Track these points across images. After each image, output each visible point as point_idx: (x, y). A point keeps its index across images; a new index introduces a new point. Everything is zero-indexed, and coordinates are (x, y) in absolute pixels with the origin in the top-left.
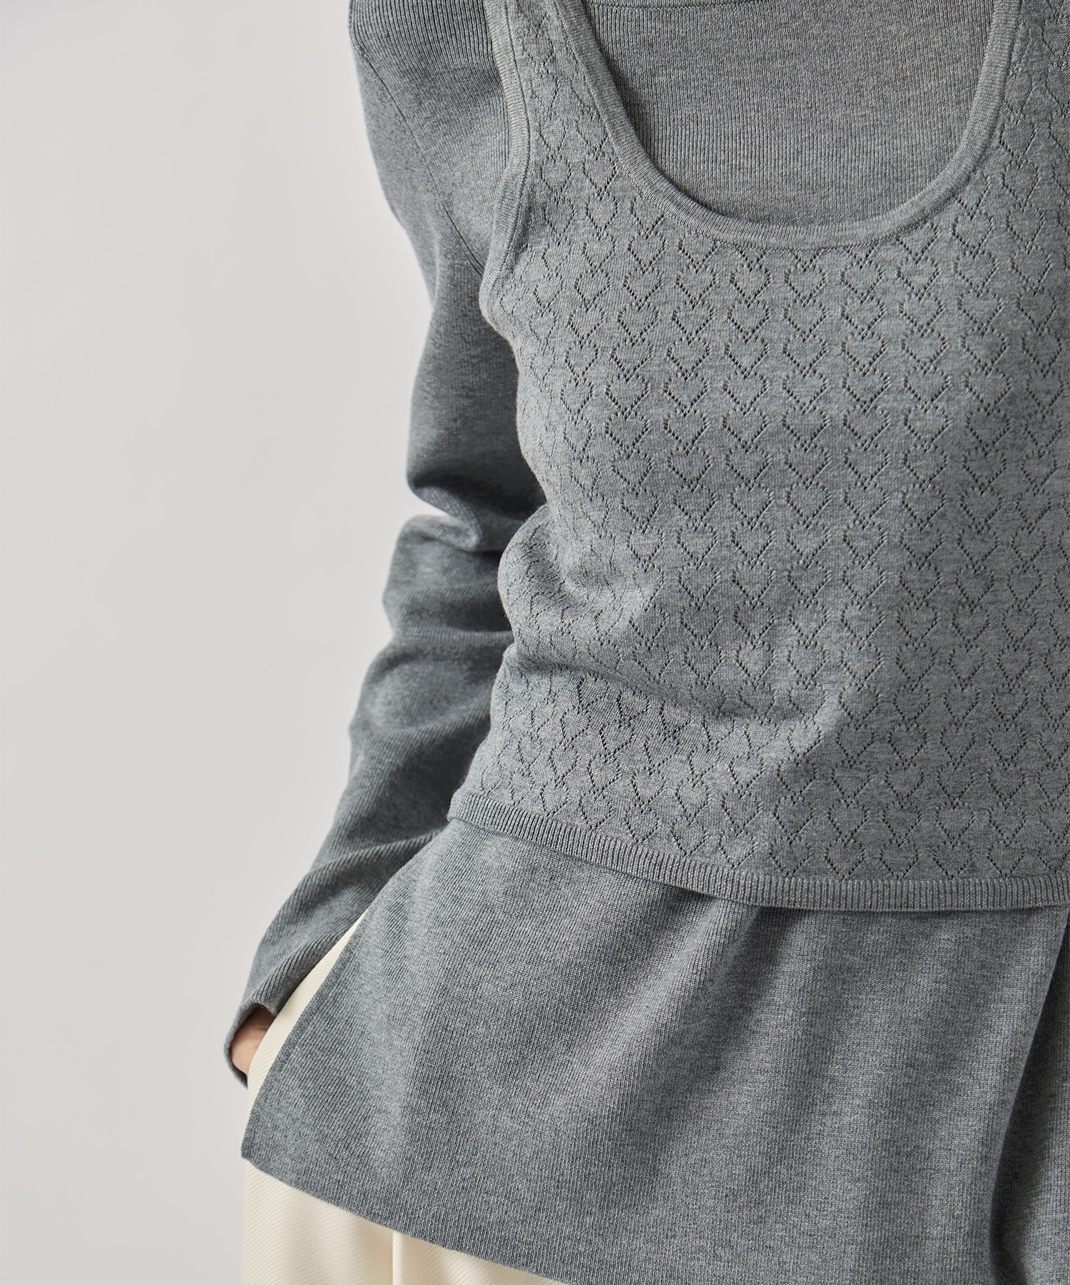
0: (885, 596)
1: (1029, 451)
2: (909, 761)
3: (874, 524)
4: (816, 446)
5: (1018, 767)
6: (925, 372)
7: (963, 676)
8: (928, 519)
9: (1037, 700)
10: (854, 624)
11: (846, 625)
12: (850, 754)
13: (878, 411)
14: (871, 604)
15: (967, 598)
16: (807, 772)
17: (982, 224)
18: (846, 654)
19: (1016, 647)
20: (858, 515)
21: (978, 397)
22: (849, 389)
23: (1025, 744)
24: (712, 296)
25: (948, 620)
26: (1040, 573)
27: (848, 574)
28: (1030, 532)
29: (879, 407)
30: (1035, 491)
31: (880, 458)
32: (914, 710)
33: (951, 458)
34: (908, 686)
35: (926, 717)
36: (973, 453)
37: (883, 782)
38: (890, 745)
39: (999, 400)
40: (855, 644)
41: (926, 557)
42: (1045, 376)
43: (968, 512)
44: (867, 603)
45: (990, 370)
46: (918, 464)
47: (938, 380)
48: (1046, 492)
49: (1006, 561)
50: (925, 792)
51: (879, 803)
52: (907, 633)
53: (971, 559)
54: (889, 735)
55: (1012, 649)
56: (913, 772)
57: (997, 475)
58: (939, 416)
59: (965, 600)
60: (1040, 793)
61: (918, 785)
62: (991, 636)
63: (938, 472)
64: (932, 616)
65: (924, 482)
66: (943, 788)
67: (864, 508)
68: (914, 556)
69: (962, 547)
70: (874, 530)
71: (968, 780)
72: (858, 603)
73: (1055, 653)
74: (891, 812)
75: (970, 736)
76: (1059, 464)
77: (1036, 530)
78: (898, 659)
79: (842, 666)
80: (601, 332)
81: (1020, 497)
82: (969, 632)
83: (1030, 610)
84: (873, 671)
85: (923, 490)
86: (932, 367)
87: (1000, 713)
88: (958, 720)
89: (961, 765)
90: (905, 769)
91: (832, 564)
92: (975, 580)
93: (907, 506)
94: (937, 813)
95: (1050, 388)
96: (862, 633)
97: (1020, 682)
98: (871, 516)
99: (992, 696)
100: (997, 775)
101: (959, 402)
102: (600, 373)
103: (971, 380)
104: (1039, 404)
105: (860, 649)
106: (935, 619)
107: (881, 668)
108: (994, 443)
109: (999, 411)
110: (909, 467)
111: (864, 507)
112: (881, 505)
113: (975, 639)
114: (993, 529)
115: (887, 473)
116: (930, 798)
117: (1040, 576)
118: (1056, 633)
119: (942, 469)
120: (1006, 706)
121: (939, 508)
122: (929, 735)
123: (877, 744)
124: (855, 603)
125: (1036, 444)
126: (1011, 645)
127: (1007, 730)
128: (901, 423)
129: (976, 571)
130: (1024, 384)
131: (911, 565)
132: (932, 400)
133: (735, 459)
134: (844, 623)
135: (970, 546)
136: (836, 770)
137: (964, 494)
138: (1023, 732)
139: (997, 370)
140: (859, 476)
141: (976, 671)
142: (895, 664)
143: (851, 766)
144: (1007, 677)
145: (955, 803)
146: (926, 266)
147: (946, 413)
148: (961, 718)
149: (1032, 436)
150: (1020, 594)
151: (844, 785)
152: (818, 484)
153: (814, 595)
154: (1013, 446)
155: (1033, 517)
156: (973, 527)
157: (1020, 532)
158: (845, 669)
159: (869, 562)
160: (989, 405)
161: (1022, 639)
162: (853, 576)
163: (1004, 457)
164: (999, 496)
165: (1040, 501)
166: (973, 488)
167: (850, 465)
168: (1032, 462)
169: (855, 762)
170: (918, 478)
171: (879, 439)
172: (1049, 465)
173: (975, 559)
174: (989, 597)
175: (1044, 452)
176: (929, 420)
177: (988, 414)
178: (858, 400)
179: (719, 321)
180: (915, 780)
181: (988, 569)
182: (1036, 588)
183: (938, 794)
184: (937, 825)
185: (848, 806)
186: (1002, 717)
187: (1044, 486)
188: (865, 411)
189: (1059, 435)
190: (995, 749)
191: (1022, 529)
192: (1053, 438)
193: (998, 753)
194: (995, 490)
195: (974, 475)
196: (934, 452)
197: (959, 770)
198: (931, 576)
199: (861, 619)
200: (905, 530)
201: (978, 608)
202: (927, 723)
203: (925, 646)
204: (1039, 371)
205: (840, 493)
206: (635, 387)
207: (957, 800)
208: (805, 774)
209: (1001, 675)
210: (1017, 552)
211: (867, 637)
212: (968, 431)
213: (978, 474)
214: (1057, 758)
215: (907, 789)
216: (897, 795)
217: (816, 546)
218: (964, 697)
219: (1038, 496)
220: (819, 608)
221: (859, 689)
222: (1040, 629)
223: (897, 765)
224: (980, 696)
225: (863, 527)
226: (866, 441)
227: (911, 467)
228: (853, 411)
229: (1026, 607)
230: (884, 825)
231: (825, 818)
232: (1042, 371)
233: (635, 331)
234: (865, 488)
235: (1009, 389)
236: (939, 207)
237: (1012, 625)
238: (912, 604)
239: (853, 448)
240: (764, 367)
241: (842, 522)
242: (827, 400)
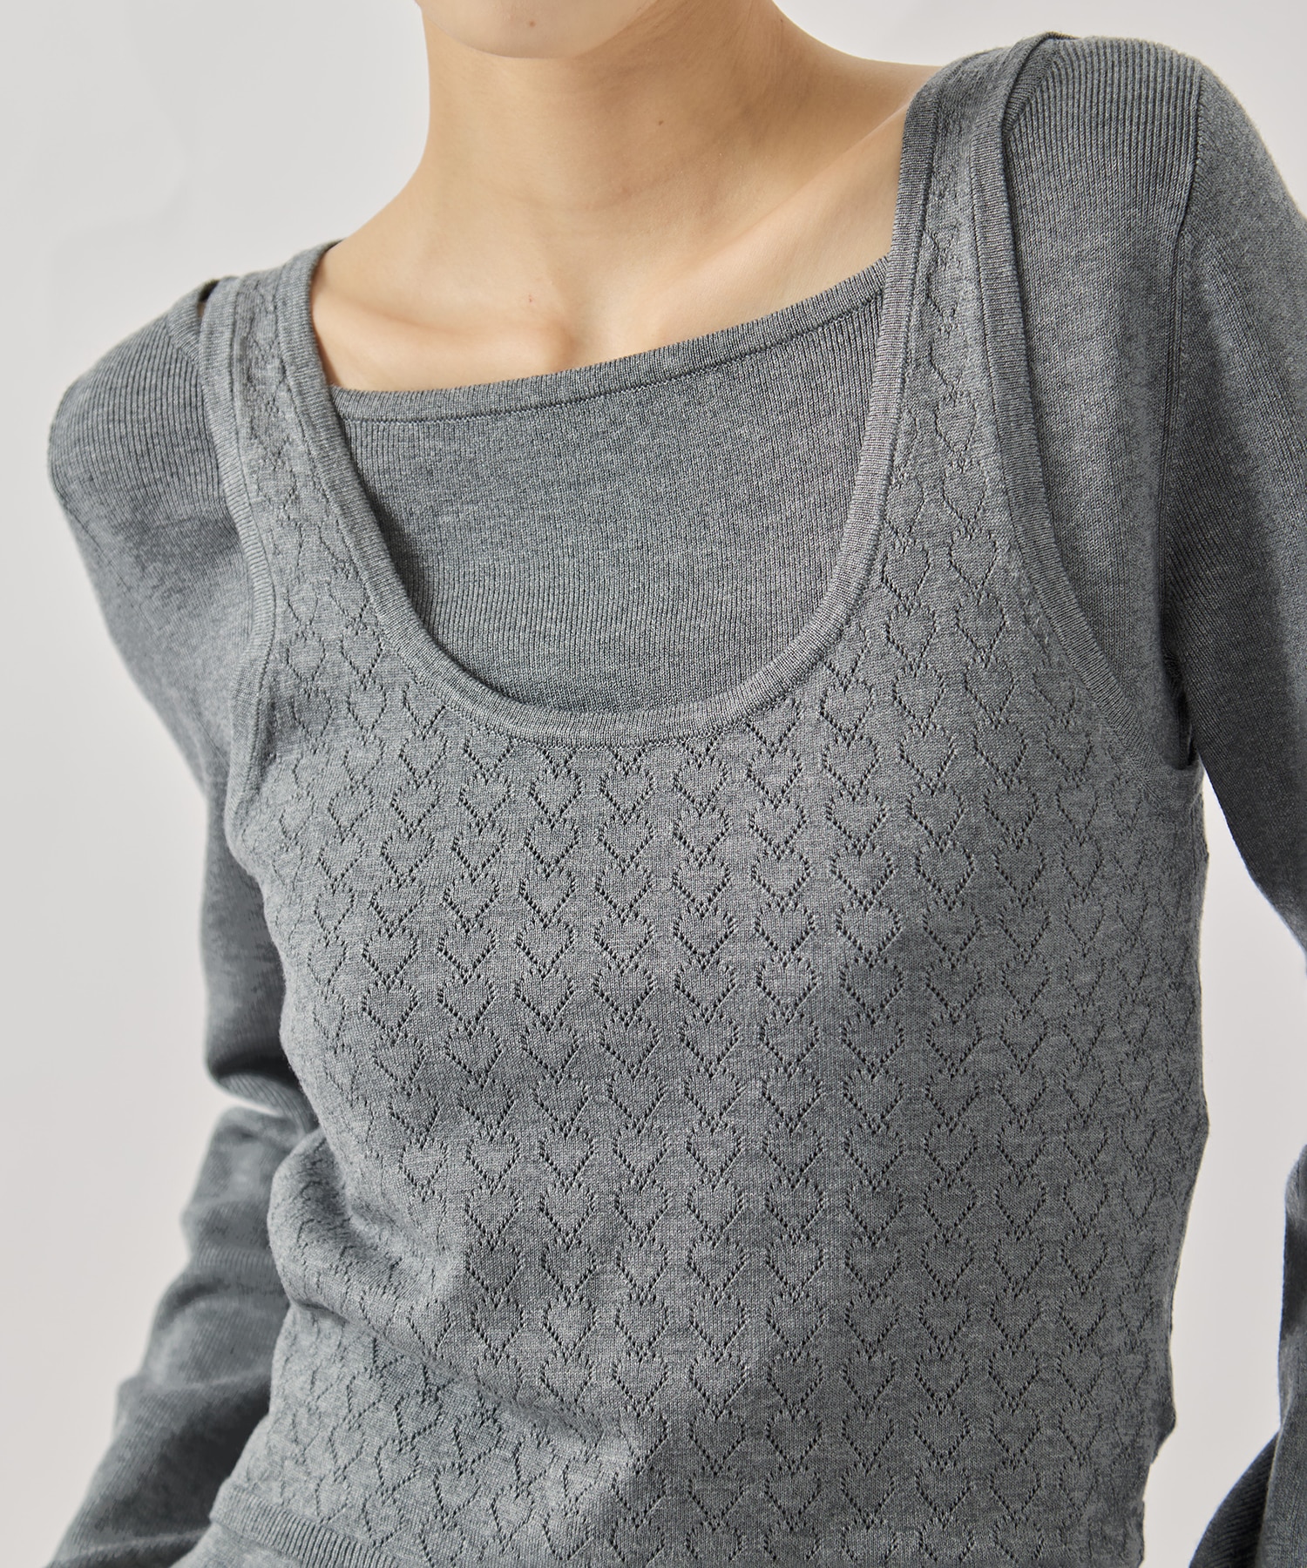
0: (746, 1227)
1: (936, 1016)
2: (797, 1463)
3: (726, 1125)
4: (640, 1020)
5: (959, 1466)
6: (782, 910)
7: (869, 1339)
8: (800, 1115)
9: (983, 1369)
10: (706, 1268)
11: (695, 1270)
12: (713, 1457)
13: (722, 967)
14: (728, 1239)
15: (865, 1228)
16: (653, 1484)
17: (859, 698)
18: (696, 1311)
19: (945, 1292)
20: (705, 1114)
21: (855, 942)
22: (682, 938)
23: (968, 1432)
24: (504, 815)
25: (838, 1259)
26: (973, 1187)
27: (695, 1196)
28: (951, 1131)
29: (722, 962)
30: (953, 1071)
31: (728, 1033)
32: (801, 1390)
33: (824, 1030)
34: (787, 1354)
35: (818, 1399)
36: (854, 1021)
37: (762, 1494)
38: (769, 1442)
39: (884, 945)
40: (708, 1296)
41: (802, 1170)
42: (950, 909)
43: (856, 1105)
44: (723, 1238)
45: (871, 903)
46: (780, 1039)
47: (800, 921)
48: (970, 1073)
49: (919, 1173)
50: (825, 1505)
51: (758, 1524)
52: (781, 1279)
53: (866, 1171)
54: (766, 1427)
55: (941, 1298)
56: (804, 1478)
57: (892, 1051)
58: (802, 971)
59: (861, 1229)
60: (996, 1503)
61: (813, 1496)
62: (906, 1280)
63: (808, 1050)
64: (816, 1254)
65: (790, 1064)
66: (851, 1500)
67: (712, 1104)
68: (784, 1169)
69: (852, 1155)
70: (727, 1134)
71: (887, 1486)
72: (710, 1238)
73: (1006, 1301)
74: (776, 1537)
75: (886, 1425)
76: (984, 1030)
77: (960, 1127)
78: (769, 1316)
79: (692, 1328)
80: (359, 870)
81: (930, 1081)
82: (871, 1275)
83: (962, 1241)
84: (735, 1333)
85: (790, 1075)
86: (791, 904)
87: (928, 1390)
88: (867, 1402)
89: (875, 1466)
90: (793, 1474)
91: (673, 1183)
92: (874, 1202)
93: (769, 1099)
94: (844, 1535)
95: (961, 925)
96: (717, 1281)
97: (956, 1344)
98: (721, 1114)
99: (916, 1365)
100: (929, 1479)
101: (829, 951)
102: (357, 925)
103: (845, 918)
104: (944, 949)
105: (716, 1303)
106: (821, 1258)
107: (746, 1329)
108: (882, 1006)
109: (886, 962)
110: (768, 1044)
111: (711, 1101)
112: (734, 1099)
113: (881, 1285)
114: (895, 1126)
115: (739, 1054)
116: (833, 1515)
117: (973, 1191)
118: (1006, 1273)
119: (812, 1045)
120: (936, 1380)
121: (814, 1100)
122: (824, 1424)
123: (749, 1441)
124: (706, 1238)
125: (946, 1005)
126: (938, 1293)
127: (940, 1413)
128: (752, 983)
129: (874, 1188)
130: (920, 920)
131: (780, 1181)
132: (793, 949)
133: (533, 1042)
134: (692, 1267)
135: (863, 1153)
136: (695, 1481)
137: (847, 1079)
138: (965, 1416)
139: (881, 904)
140: (702, 1059)
141: (887, 1330)
142: (764, 1323)
143: (715, 1474)
144: (935, 1338)
145: (869, 1520)
146: (785, 762)
147: (812, 967)
148: (871, 1398)
149: (938, 995)
150: (945, 1218)
151: (708, 1502)
152: (647, 1072)
153: (650, 1229)
154: (911, 1009)
155: (953, 1109)
156: (865, 1125)
157: (936, 1130)
158: (696, 1333)
159: (722, 1180)
160: (870, 953)
161: (954, 1282)
162: (701, 1200)
163: (900, 1026)
164: (899, 1081)
165: (963, 1085)
166: (859, 1071)
167: (688, 1045)
168: (942, 1031)
169: (721, 1468)
170: (781, 1059)
171: (724, 1006)
172: (969, 1035)
173: (872, 1171)
174: (897, 1224)
175: (959, 1016)
176: (789, 979)
177: (871, 966)
178: (695, 952)
179: (513, 851)
180: (809, 1489)
181: (892, 1185)
182: (969, 1209)
183: (843, 1508)
184: (844, 1553)
185: (714, 1529)
186: (932, 1396)
187: (965, 1064)
188: (704, 967)
189: (980, 991)
190: (925, 1442)
191: (939, 1126)
192: (971, 996)
193: (929, 1447)
194: (891, 1073)
195: (859, 1053)
196: (799, 1022)
197: (872, 1472)
198: (811, 1198)
199: (715, 1261)
200: (770, 1132)
201: (882, 1240)
202: (821, 1407)
203: (808, 1296)
204: (941, 903)
205: (678, 1084)
206: (400, 945)
207: (871, 1516)
208: (649, 1487)
209: (927, 1336)
210: (934, 1160)
211: (725, 1285)
212: (844, 990)
213: (864, 1051)
214: (1018, 1451)
215: (797, 1503)
216: (784, 1512)
217: (651, 1158)
218: (873, 1369)
219: (958, 1078)
220: (656, 1246)
221: (717, 1360)
222: (979, 1268)
223: (780, 1469)
224: (897, 1365)
225: (712, 1130)
226: (707, 1010)
227: (770, 1045)
228: (687, 968)
229: (956, 1236)
230: (766, 1555)
231: (681, 1548)
232: (946, 902)
233: (403, 867)
234: (711, 1075)
235: (898, 929)
236: (802, 677)
237: (937, 1264)
238: (785, 1237)
239: (690, 1020)
240: (570, 910)
241: (686, 1122)
242: (655, 954)
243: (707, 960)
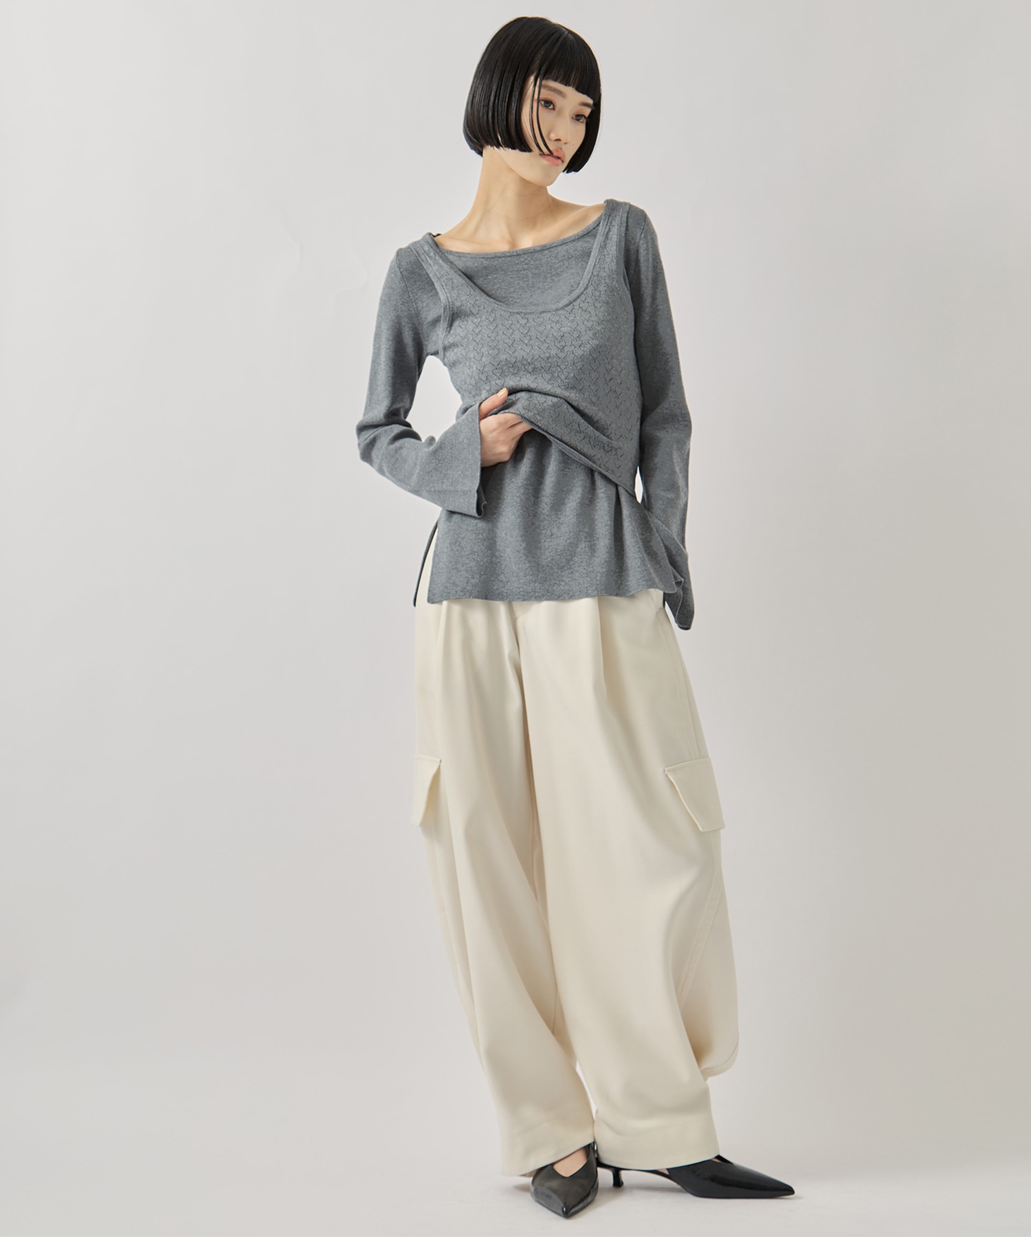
17: (587, 304)
22: (556, 346)
24: (512, 326)
80: (483, 340)
102: (485, 350)
111: (563, 377)
128: (571, 354)
133: (526, 367)
146: (573, 315)
171: (566, 358)
176: (579, 352)
179: (516, 332)
206: (496, 351)
226: (562, 359)
227: (575, 365)
233: (493, 338)
236: (575, 300)
240: (531, 342)
243: (562, 349)
